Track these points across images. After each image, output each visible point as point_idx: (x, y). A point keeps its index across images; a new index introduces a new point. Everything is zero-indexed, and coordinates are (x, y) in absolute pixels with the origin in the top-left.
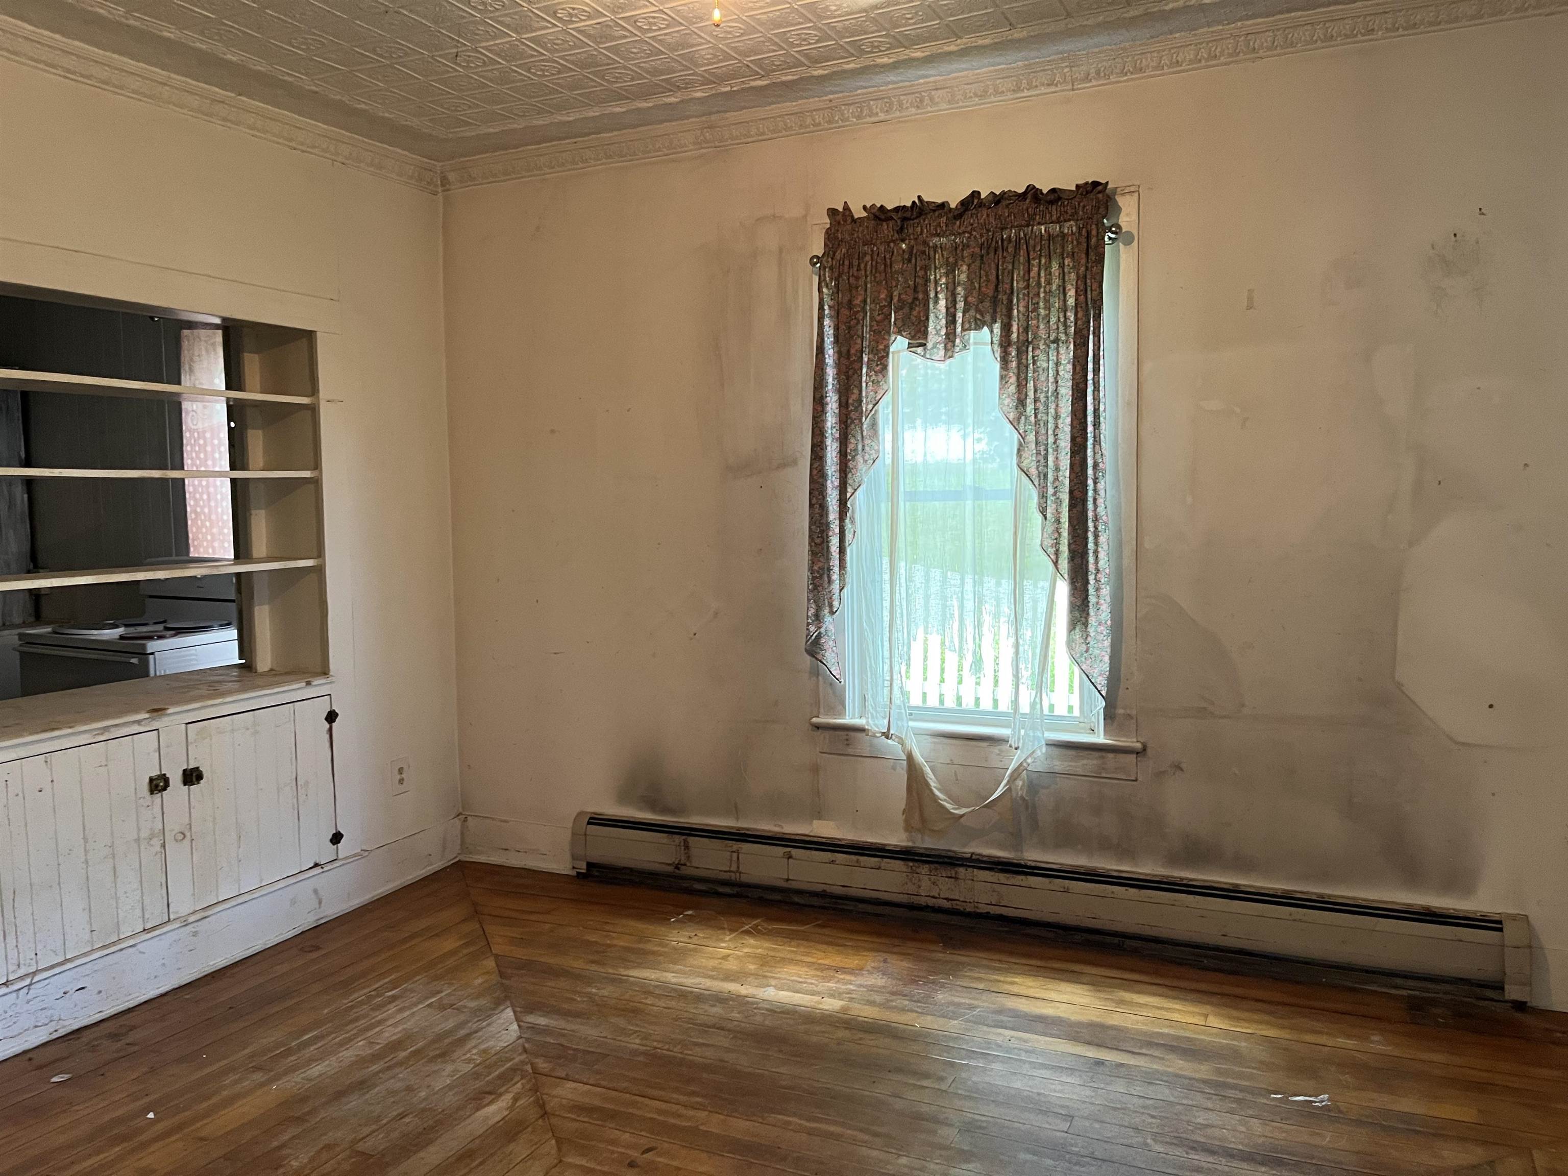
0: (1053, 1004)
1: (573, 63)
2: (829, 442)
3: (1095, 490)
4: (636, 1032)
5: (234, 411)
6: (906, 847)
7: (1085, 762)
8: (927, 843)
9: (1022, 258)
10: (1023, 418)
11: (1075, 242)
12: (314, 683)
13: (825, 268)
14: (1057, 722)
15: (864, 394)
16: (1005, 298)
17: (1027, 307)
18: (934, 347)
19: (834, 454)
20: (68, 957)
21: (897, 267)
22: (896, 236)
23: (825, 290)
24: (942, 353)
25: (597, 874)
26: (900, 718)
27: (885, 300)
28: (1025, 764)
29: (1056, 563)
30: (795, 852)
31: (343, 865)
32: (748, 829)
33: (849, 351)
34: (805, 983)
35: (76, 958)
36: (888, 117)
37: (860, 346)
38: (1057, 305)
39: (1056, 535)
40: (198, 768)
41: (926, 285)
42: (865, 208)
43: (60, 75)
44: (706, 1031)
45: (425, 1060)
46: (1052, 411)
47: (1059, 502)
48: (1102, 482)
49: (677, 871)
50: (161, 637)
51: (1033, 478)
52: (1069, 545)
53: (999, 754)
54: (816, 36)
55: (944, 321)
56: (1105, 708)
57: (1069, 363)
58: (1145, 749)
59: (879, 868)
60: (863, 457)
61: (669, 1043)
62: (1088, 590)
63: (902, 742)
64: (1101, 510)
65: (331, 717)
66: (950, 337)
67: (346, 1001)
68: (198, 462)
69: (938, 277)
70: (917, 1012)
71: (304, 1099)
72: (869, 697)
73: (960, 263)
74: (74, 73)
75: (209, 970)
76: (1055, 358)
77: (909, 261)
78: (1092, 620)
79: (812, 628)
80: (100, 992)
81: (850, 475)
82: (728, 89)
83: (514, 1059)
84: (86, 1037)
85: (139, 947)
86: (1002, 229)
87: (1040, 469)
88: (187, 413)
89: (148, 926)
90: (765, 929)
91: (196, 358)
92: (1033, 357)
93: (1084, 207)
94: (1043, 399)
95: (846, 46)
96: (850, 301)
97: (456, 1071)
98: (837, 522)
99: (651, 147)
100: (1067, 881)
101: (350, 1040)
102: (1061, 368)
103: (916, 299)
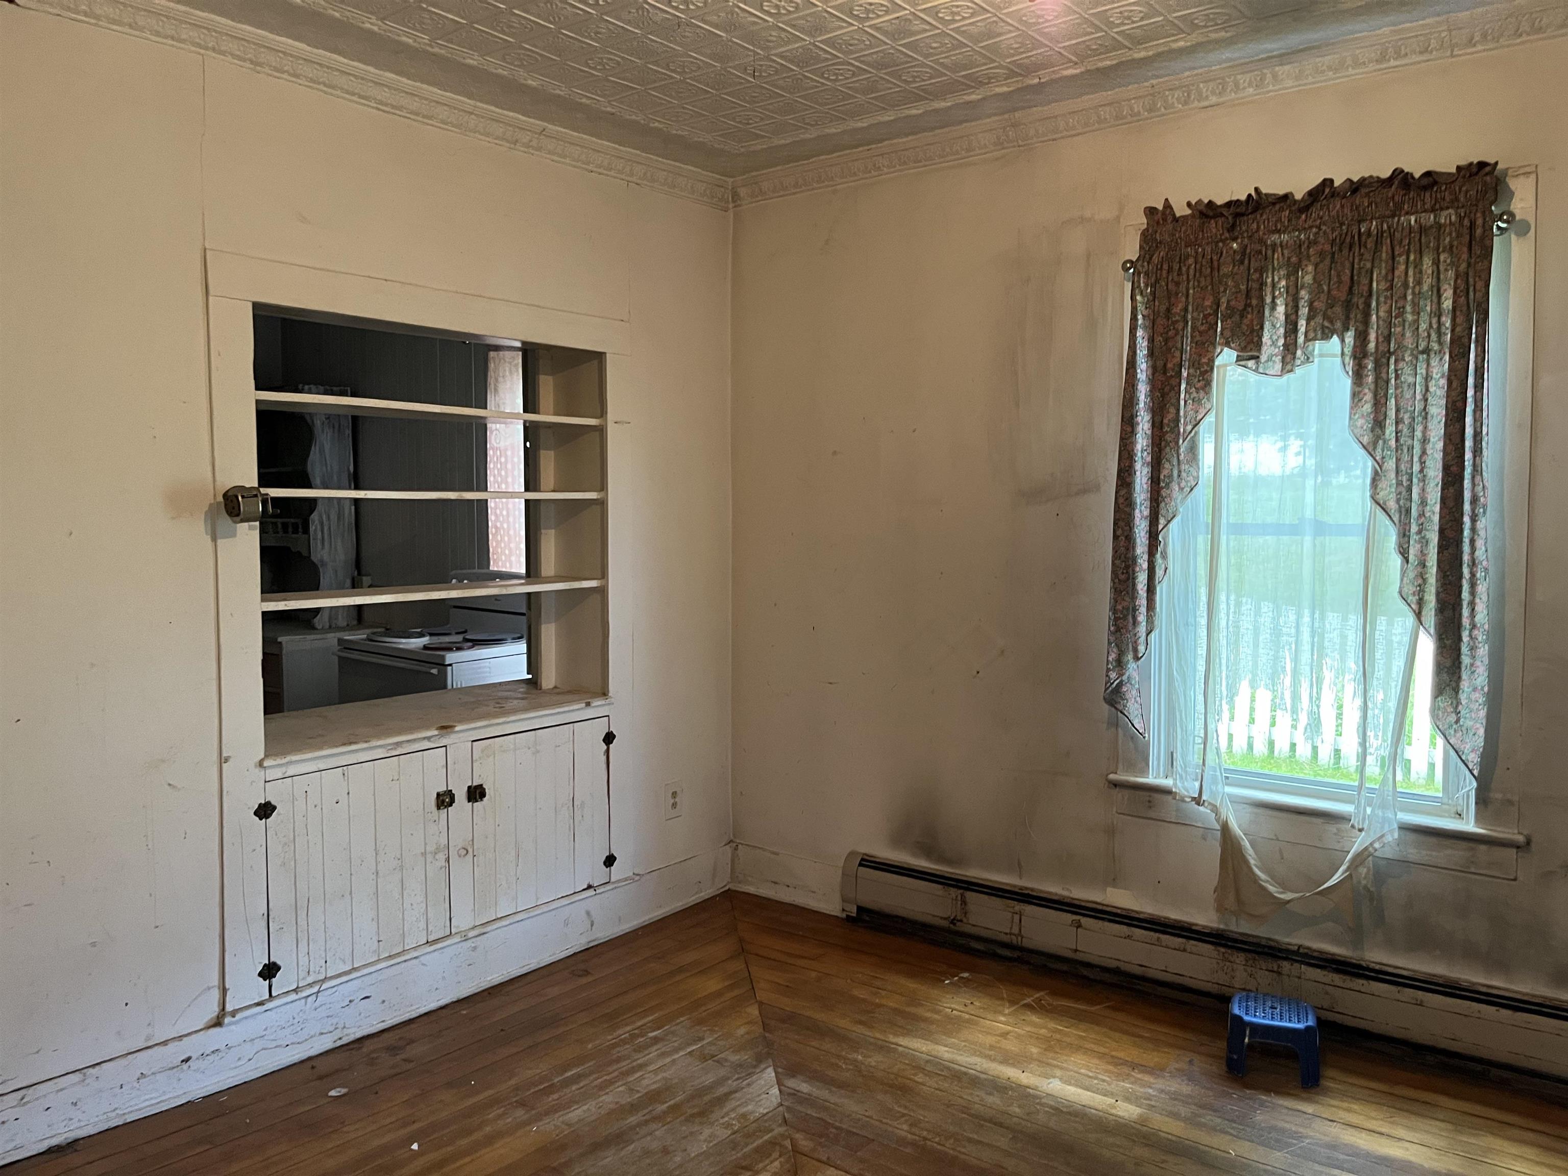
0: (1400, 1144)
1: (868, 64)
2: (1138, 466)
3: (1473, 530)
4: (904, 1115)
5: (530, 431)
6: (1218, 930)
7: (1449, 852)
8: (1243, 927)
9: (1384, 255)
10: (1381, 442)
11: (1454, 234)
12: (593, 705)
13: (1139, 274)
14: (1416, 801)
15: (1182, 413)
16: (1362, 300)
17: (1390, 312)
18: (1269, 359)
19: (1145, 480)
20: (355, 966)
21: (1226, 270)
22: (1227, 235)
23: (1139, 298)
24: (1279, 366)
25: (867, 918)
26: (1214, 780)
27: (1211, 307)
28: (1371, 849)
29: (1418, 615)
30: (1084, 920)
31: (616, 888)
32: (1032, 890)
33: (1165, 365)
34: (1096, 1078)
35: (365, 966)
36: (1221, 100)
37: (1179, 359)
38: (1428, 308)
39: (1420, 581)
40: (481, 785)
41: (1261, 289)
42: (1189, 204)
43: (373, 107)
44: (982, 1126)
45: (683, 1118)
46: (1418, 434)
47: (1425, 542)
48: (1483, 520)
49: (951, 926)
50: (459, 649)
51: (1392, 513)
52: (1438, 594)
53: (1335, 834)
54: (1141, 12)
55: (1282, 330)
56: (1479, 791)
57: (1442, 376)
58: (1528, 842)
59: (1184, 950)
60: (1179, 485)
61: (938, 1135)
62: (1459, 650)
63: (1215, 809)
64: (1480, 553)
65: (609, 738)
66: (1290, 348)
67: (610, 1037)
68: (499, 479)
69: (1276, 279)
70: (1231, 1134)
71: (562, 1147)
72: (1178, 756)
73: (1304, 263)
74: (386, 105)
75: (485, 985)
76: (1424, 371)
77: (1242, 262)
78: (1465, 685)
79: (1113, 675)
80: (384, 1002)
81: (1162, 505)
82: (1036, 81)
83: (773, 1130)
84: (368, 1047)
85: (422, 958)
86: (1360, 222)
87: (1401, 502)
88: (491, 432)
89: (431, 939)
90: (1049, 1004)
91: (501, 379)
92: (1396, 371)
93: (1467, 192)
94: (1407, 418)
95: (1176, 21)
96: (1168, 310)
97: (712, 1136)
98: (1146, 557)
99: (948, 150)
100: (1420, 993)
101: (611, 1082)
102: (1432, 384)
103: (1250, 305)
